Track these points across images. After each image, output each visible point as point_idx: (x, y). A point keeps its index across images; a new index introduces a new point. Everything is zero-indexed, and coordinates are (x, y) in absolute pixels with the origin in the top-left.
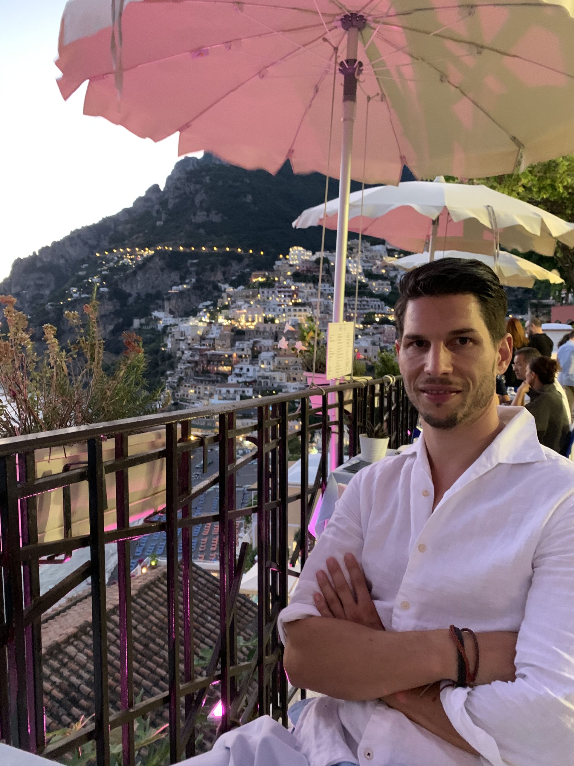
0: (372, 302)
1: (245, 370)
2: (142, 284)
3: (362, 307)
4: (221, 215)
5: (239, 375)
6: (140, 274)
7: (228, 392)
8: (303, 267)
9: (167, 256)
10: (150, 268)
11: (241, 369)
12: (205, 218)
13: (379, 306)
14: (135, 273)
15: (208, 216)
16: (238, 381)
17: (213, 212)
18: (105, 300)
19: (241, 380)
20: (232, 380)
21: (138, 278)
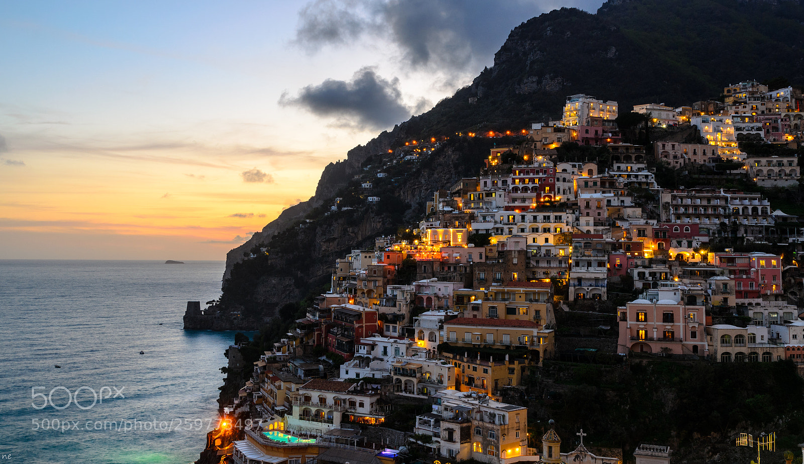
0: (737, 202)
1: (379, 351)
2: (427, 190)
3: (710, 211)
4: (560, 79)
5: (365, 362)
6: (425, 173)
7: (323, 401)
8: (587, 131)
9: (466, 144)
10: (440, 165)
11: (373, 346)
12: (535, 85)
13: (755, 209)
14: (418, 172)
15: (539, 82)
16: (358, 375)
17: (547, 76)
18: (372, 215)
19: (365, 373)
20: (348, 371)
21: (423, 181)
